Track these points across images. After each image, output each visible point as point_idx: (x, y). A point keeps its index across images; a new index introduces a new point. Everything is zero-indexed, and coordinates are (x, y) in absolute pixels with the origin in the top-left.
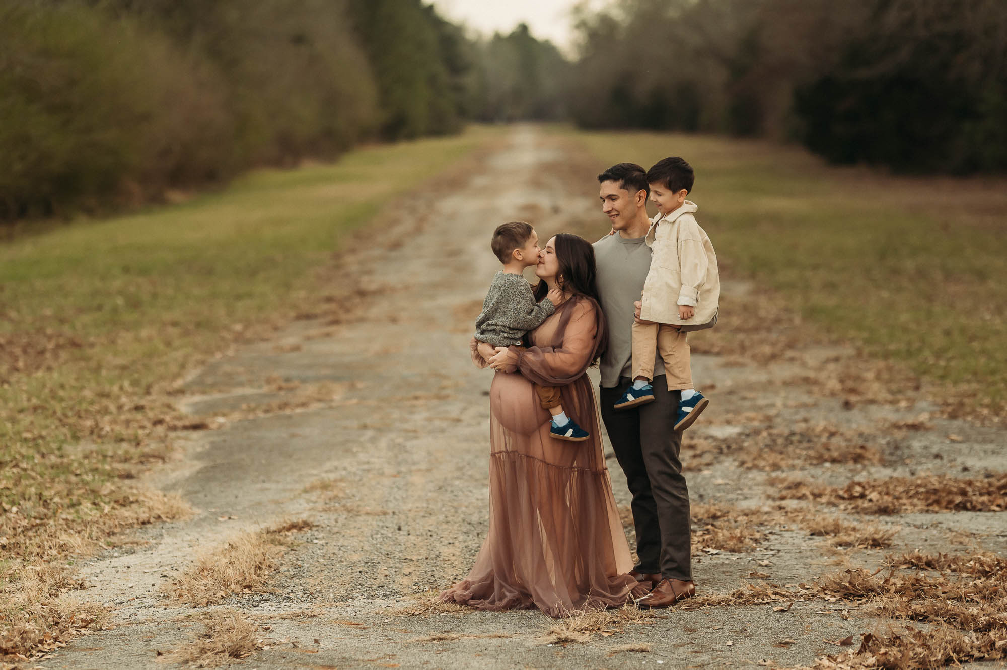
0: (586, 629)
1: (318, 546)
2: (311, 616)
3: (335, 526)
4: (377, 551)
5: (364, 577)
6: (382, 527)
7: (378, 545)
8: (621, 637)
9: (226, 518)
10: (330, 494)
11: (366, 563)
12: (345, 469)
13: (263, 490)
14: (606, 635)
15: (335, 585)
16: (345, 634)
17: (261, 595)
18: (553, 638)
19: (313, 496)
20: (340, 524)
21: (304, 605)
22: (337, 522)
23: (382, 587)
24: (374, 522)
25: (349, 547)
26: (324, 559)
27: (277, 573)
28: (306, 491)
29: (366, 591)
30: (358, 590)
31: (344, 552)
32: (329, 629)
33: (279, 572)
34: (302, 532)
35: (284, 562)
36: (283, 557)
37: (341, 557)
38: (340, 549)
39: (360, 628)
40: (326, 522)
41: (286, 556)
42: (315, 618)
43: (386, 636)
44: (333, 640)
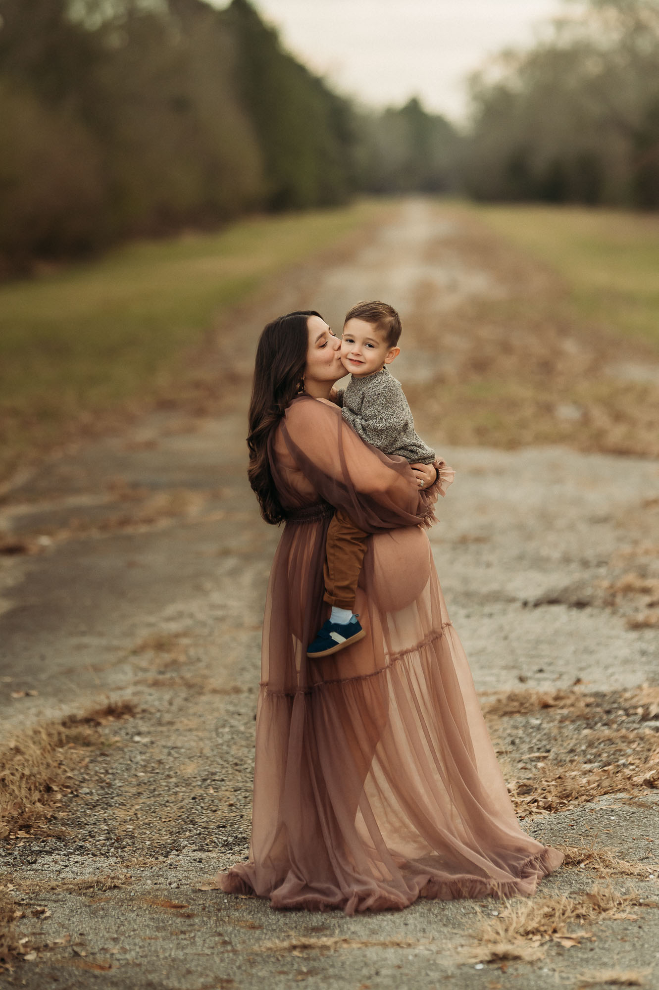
0: (535, 932)
1: (139, 747)
2: (110, 888)
3: (168, 711)
4: (221, 758)
5: (199, 808)
6: (233, 713)
7: (225, 747)
8: (592, 950)
9: (22, 694)
10: (167, 657)
11: (205, 780)
12: (191, 616)
13: (80, 647)
14: (567, 944)
15: (156, 823)
16: (158, 929)
17: (43, 841)
18: (484, 952)
19: (143, 661)
20: (174, 708)
21: (103, 863)
22: (171, 704)
23: (224, 827)
24: (221, 704)
25: (183, 750)
26: (145, 772)
27: (74, 797)
28: (135, 652)
29: (200, 834)
30: (188, 833)
31: (176, 758)
32: (133, 915)
33: (77, 796)
34: (122, 721)
35: (87, 777)
36: (87, 767)
37: (170, 769)
38: (169, 754)
39: (182, 915)
40: (157, 703)
41: (91, 766)
42: (116, 891)
43: (220, 935)
44: (137, 940)
